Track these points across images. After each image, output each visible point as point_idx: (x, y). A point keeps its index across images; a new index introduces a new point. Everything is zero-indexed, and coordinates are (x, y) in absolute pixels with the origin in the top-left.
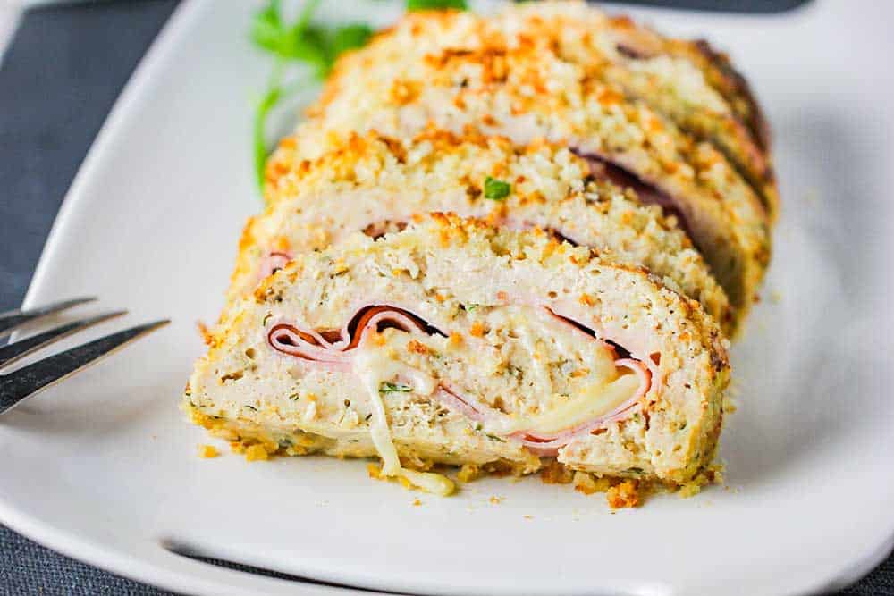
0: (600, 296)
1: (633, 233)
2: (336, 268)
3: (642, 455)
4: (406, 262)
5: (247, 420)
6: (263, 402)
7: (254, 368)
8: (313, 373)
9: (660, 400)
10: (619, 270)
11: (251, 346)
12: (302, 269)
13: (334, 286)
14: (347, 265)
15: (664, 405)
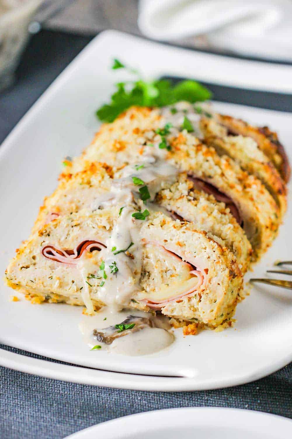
0: (185, 243)
1: (207, 215)
2: (74, 223)
3: (197, 313)
4: (104, 223)
5: (30, 286)
6: (37, 280)
7: (35, 264)
8: (60, 267)
9: (206, 289)
10: (193, 232)
11: (35, 254)
12: (60, 222)
13: (73, 231)
14: (79, 222)
15: (208, 291)
